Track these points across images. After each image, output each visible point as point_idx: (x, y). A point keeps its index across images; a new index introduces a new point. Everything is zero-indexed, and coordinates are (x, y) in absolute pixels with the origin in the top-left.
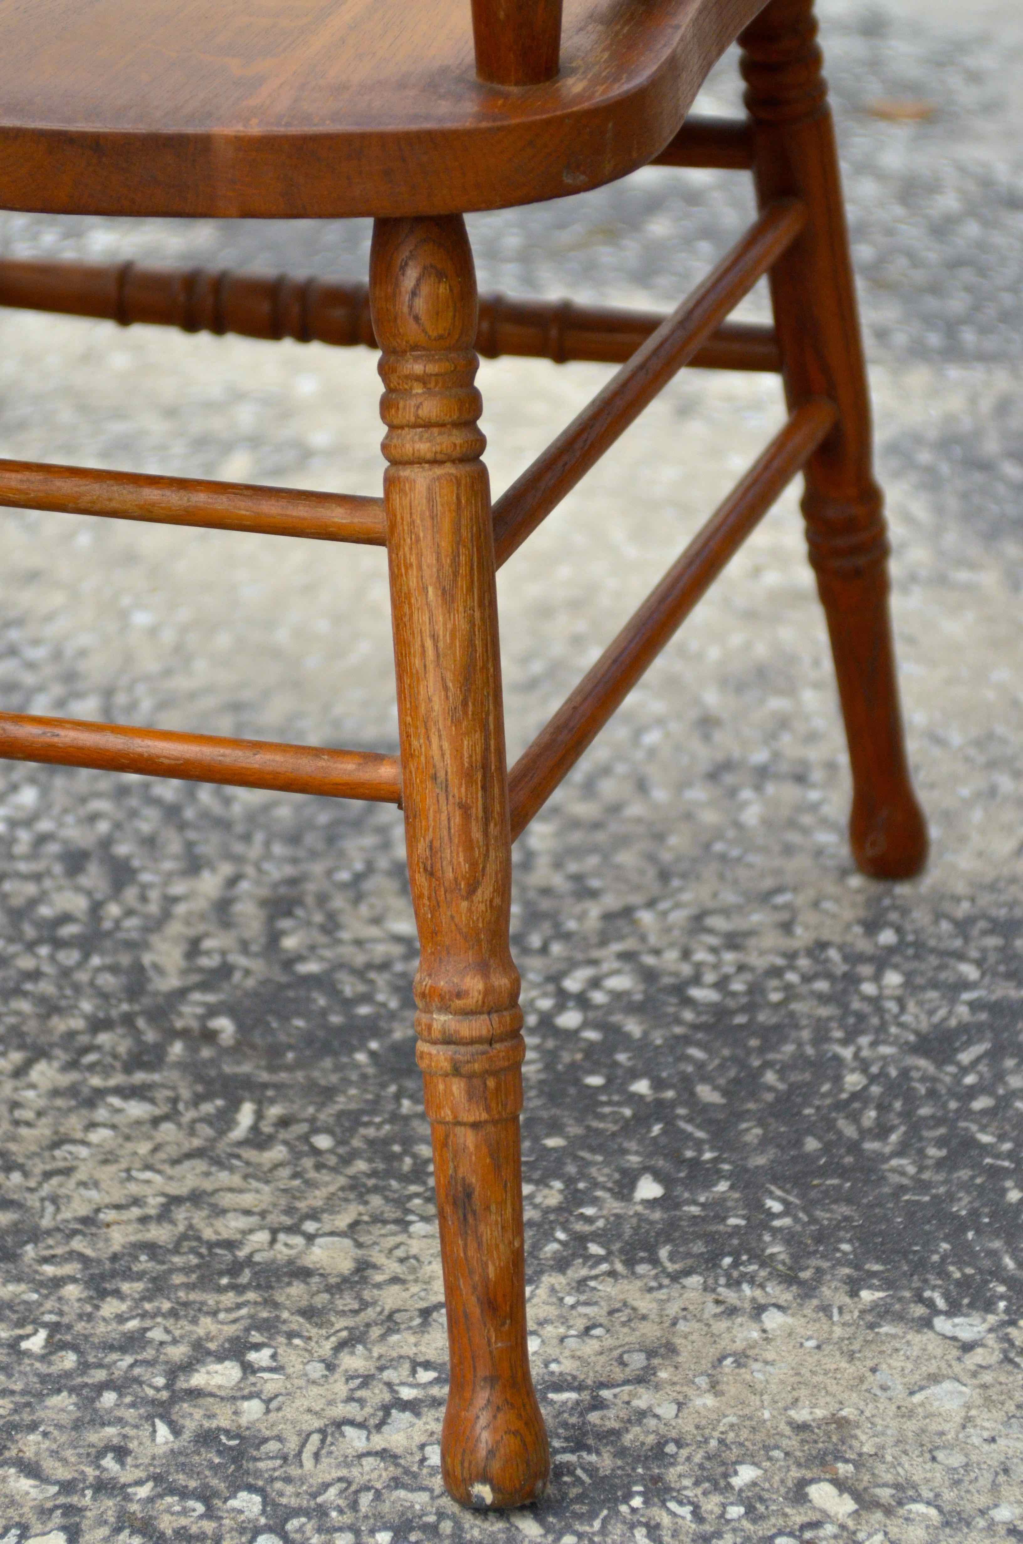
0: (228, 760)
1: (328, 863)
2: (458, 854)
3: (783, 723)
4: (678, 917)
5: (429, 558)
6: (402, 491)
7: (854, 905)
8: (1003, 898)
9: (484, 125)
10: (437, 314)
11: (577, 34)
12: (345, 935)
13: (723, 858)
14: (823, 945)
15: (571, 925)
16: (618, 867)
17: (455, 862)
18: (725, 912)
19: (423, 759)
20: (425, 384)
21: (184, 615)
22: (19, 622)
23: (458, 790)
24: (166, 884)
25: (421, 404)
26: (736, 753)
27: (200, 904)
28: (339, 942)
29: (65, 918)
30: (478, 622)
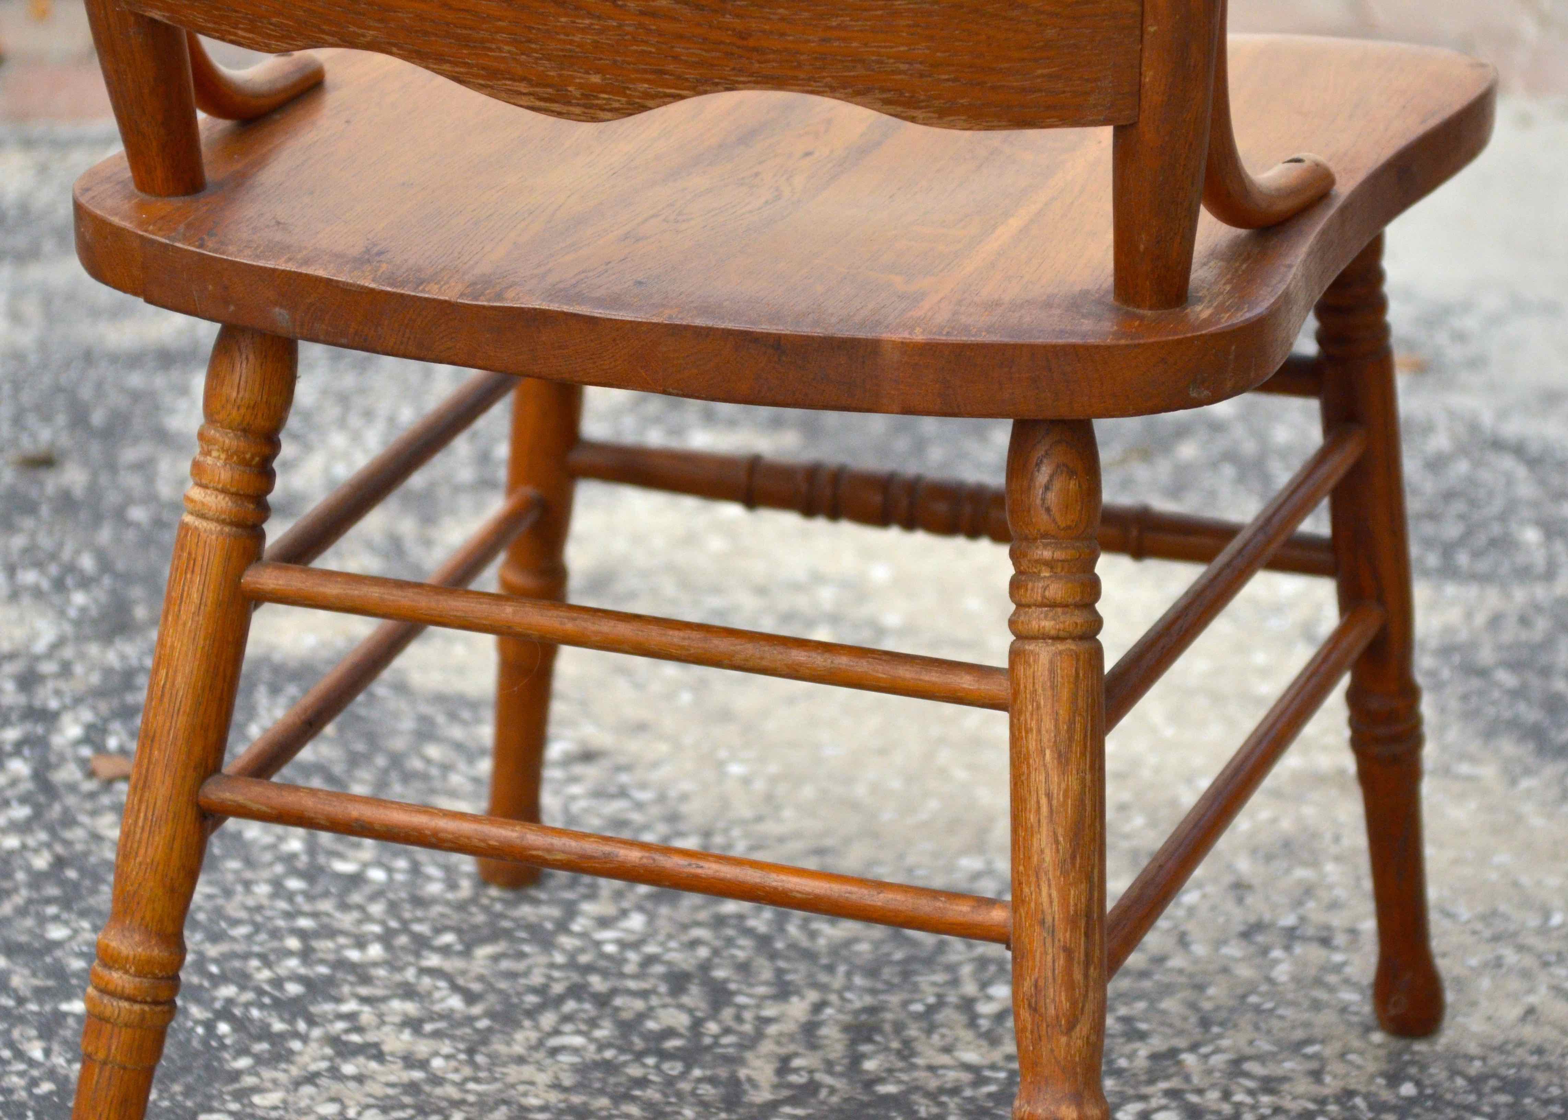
0: (854, 897)
1: (904, 996)
2: (1060, 992)
3: (1308, 891)
4: (1218, 1060)
5: (1048, 724)
6: (1027, 663)
7: (1376, 1059)
8: (1512, 1059)
9: (1123, 342)
10: (1067, 507)
11: (1201, 267)
12: (919, 1061)
13: (1257, 1009)
14: (1350, 1094)
15: (1123, 1063)
16: (1164, 1012)
17: (1057, 999)
18: (1261, 1058)
19: (1033, 905)
20: (1052, 568)
21: (773, 768)
22: (627, 768)
23: (1063, 935)
24: (759, 1006)
25: (1048, 586)
26: (1267, 917)
27: (789, 1027)
28: (914, 1067)
29: (670, 1032)
30: (1088, 783)
